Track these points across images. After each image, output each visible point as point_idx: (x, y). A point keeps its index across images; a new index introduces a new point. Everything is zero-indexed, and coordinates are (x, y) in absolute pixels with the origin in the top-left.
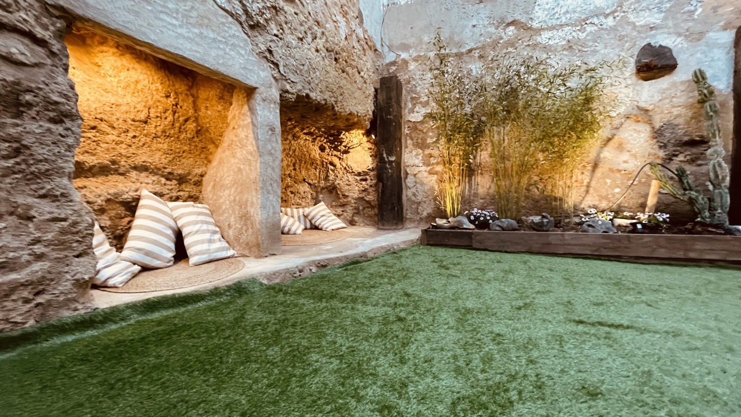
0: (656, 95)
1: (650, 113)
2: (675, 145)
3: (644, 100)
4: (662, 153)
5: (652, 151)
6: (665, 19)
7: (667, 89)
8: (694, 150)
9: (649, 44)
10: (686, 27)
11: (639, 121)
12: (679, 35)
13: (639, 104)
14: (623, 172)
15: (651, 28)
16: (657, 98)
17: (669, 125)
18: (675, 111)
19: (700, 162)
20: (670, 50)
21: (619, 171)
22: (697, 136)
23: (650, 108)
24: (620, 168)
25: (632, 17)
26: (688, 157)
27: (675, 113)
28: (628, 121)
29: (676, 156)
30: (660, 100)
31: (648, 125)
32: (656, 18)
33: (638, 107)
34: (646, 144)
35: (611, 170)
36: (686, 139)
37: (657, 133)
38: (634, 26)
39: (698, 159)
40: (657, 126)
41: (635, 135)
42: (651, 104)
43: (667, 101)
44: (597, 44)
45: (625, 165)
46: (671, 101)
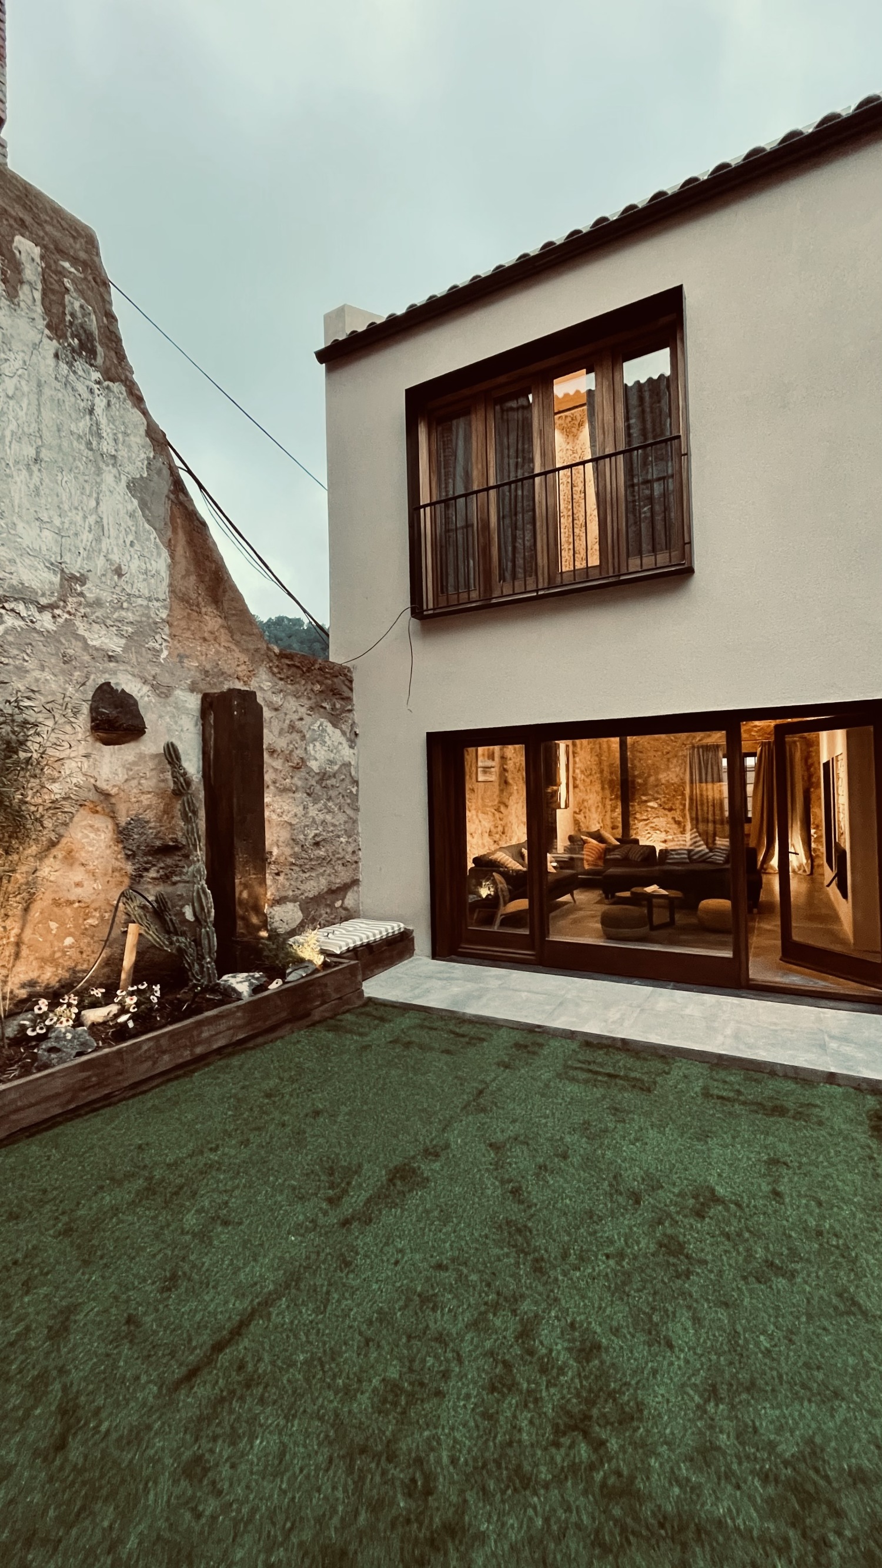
0: (120, 770)
1: (113, 800)
2: (145, 854)
3: (104, 777)
4: (129, 868)
5: (118, 864)
6: (126, 649)
7: (134, 763)
8: (169, 861)
9: (108, 684)
10: (153, 673)
11: (97, 812)
12: (145, 682)
13: (98, 784)
14: (77, 905)
15: (110, 657)
16: (122, 776)
17: (138, 821)
18: (146, 800)
19: (175, 879)
20: (136, 703)
21: (70, 903)
22: (171, 839)
23: (113, 791)
24: (72, 898)
25: (81, 627)
26: (162, 872)
27: (146, 802)
28: (82, 810)
29: (147, 870)
30: (126, 781)
31: (110, 820)
32: (115, 644)
33: (96, 787)
34: (108, 852)
35: (56, 903)
36: (158, 843)
37: (123, 835)
38: (86, 646)
39: (173, 873)
40: (123, 820)
41: (92, 835)
42: (114, 786)
43: (134, 783)
44: (27, 658)
45: (79, 890)
46: (139, 784)
